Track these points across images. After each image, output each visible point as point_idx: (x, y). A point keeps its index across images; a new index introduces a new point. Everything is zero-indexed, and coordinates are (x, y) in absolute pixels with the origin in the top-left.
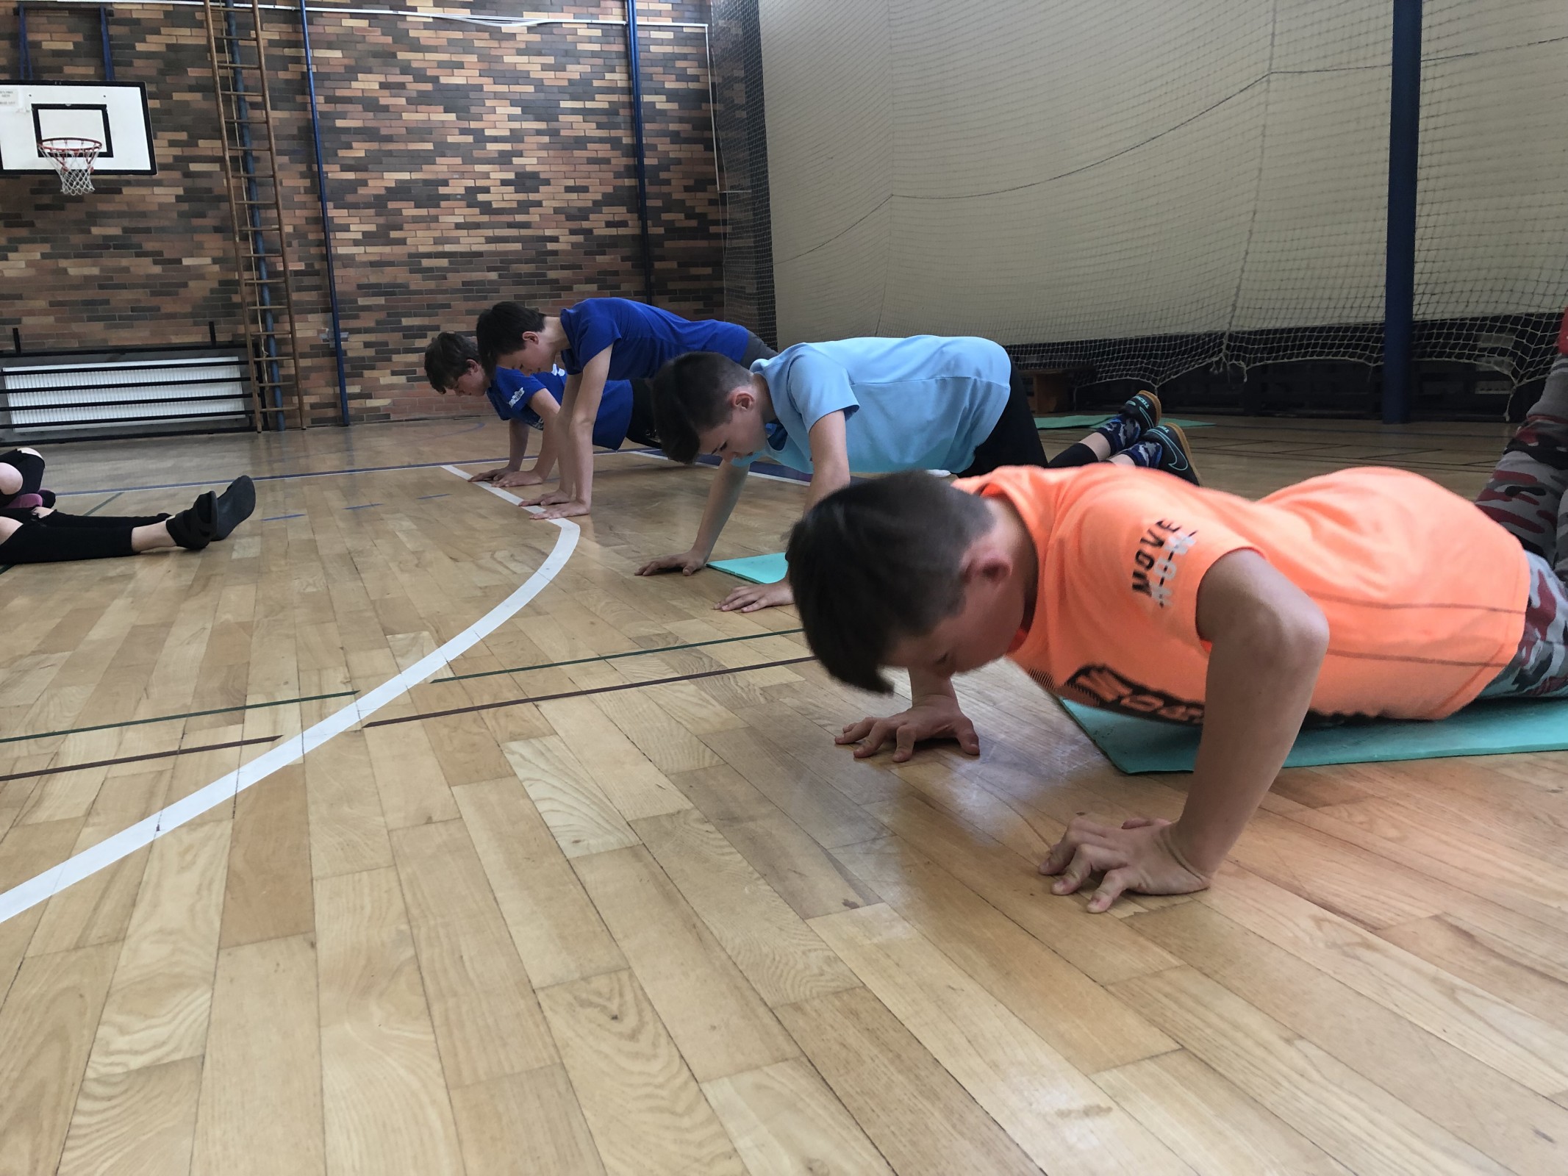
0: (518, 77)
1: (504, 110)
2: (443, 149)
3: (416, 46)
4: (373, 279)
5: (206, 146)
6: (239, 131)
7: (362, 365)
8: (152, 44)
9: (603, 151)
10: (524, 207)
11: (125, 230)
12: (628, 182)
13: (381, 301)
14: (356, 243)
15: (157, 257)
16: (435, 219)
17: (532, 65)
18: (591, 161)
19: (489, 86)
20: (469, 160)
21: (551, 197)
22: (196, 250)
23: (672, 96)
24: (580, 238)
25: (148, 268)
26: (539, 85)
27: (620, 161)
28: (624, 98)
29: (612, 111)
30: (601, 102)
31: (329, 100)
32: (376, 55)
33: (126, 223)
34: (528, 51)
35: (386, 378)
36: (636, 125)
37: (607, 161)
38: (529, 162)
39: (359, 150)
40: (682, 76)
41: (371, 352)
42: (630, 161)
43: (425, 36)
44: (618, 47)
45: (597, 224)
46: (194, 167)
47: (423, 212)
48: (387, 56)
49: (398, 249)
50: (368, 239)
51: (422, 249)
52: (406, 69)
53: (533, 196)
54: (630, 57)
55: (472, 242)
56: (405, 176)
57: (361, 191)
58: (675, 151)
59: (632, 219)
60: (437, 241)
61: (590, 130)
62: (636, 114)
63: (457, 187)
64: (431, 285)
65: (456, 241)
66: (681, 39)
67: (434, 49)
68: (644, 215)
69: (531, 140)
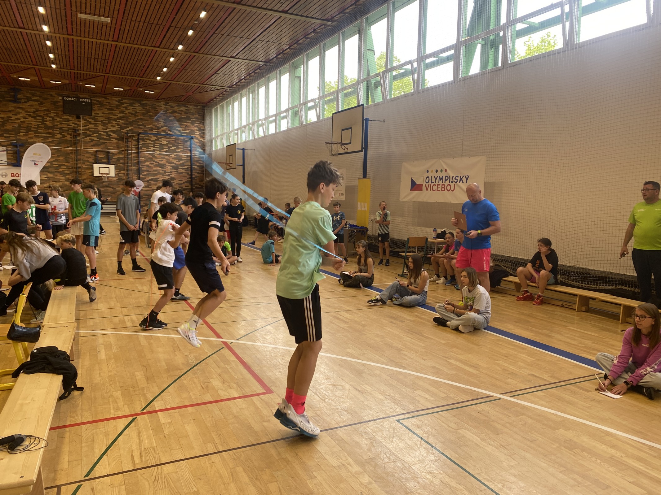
0: (173, 163)
1: (169, 168)
3: (156, 158)
4: (146, 193)
5: (122, 172)
6: (127, 170)
7: (143, 206)
8: (116, 157)
9: (186, 174)
12: (190, 180)
13: (147, 196)
15: (113, 188)
16: (157, 184)
17: (175, 161)
18: (183, 176)
19: (167, 164)
20: (163, 175)
22: (119, 187)
23: (198, 166)
25: (111, 190)
26: (175, 164)
27: (188, 176)
28: (190, 166)
29: (187, 168)
30: (186, 167)
31: (142, 165)
32: (149, 159)
33: (109, 183)
34: (174, 159)
36: (191, 171)
37: (186, 176)
38: (173, 176)
39: (145, 173)
40: (200, 163)
41: (144, 204)
42: (190, 176)
43: (158, 156)
44: (189, 159)
45: (184, 186)
46: (120, 175)
48: (151, 159)
49: (150, 188)
52: (154, 161)
54: (191, 160)
58: (197, 175)
59: (190, 185)
61: (184, 171)
62: (192, 169)
63: (161, 179)
66: (200, 157)
67: (159, 158)
68: (192, 185)
69: (174, 173)
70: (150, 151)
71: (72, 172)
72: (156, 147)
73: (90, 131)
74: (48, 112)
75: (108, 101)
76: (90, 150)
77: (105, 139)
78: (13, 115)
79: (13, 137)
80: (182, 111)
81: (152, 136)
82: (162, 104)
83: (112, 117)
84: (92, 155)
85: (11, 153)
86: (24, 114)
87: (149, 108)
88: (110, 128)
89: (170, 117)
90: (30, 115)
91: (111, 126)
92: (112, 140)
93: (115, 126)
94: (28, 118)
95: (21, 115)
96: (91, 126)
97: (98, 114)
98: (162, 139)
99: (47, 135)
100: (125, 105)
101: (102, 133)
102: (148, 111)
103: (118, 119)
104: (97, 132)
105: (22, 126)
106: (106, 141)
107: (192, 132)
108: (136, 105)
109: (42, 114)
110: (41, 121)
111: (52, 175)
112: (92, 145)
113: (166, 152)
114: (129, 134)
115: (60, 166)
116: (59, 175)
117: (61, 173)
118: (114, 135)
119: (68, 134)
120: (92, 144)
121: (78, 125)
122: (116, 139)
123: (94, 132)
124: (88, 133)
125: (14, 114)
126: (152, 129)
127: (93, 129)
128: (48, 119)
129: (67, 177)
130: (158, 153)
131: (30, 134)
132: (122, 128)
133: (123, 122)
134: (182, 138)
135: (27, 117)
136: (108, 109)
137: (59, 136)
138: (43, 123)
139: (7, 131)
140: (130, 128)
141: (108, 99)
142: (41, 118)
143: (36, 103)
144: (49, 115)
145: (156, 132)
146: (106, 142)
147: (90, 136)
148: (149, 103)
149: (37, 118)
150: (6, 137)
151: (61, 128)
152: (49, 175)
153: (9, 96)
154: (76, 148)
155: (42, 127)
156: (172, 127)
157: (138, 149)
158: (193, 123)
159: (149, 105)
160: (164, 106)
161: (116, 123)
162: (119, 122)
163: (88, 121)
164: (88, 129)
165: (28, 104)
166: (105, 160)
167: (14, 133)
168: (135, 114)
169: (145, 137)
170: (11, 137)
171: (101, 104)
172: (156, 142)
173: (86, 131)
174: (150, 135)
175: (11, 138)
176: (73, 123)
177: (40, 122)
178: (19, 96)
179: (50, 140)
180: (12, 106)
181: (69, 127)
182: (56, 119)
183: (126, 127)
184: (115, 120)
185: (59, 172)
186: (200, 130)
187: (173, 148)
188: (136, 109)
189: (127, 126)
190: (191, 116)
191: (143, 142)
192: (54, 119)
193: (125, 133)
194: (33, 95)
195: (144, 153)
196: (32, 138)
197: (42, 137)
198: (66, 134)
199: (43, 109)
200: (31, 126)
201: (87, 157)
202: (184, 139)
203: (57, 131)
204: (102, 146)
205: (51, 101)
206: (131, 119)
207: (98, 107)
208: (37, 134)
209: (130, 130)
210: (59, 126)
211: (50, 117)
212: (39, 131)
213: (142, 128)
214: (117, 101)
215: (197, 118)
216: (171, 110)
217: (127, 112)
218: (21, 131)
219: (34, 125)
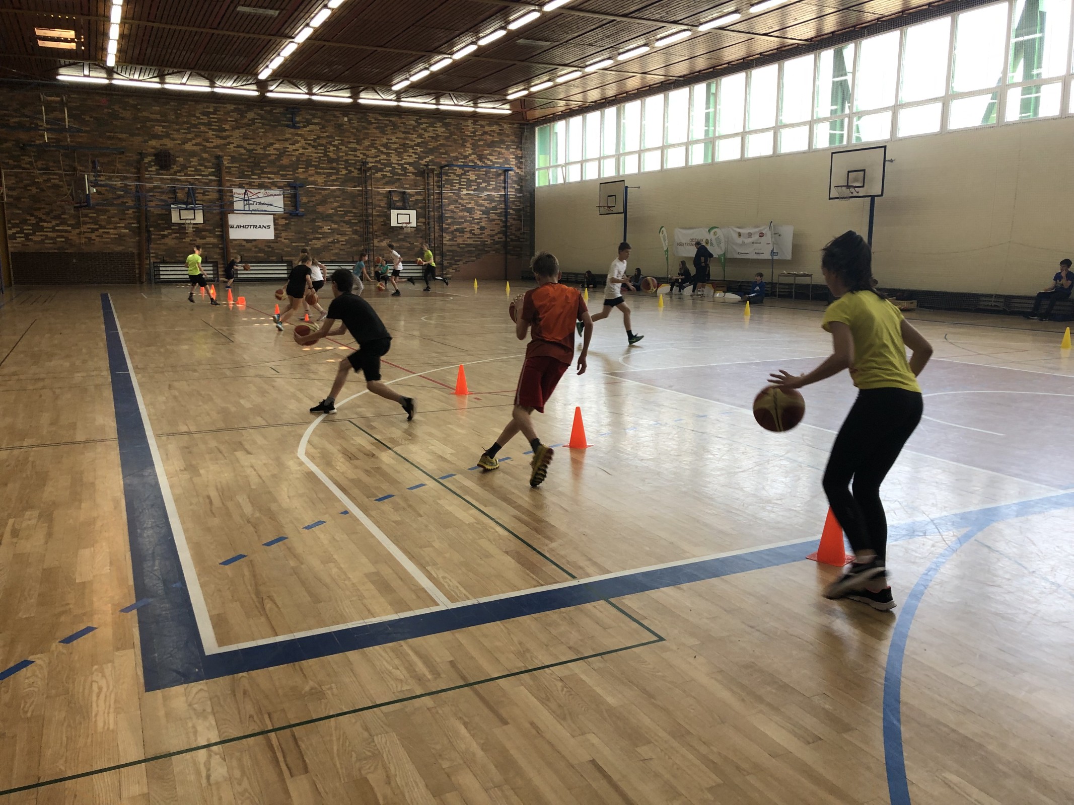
0: (483, 205)
1: (479, 213)
2: (466, 221)
3: (462, 199)
5: (423, 220)
8: (414, 199)
9: (499, 222)
10: (481, 234)
11: (405, 237)
12: (504, 229)
13: (451, 253)
14: (447, 241)
16: (463, 236)
17: (485, 203)
18: (496, 224)
19: (476, 208)
20: (471, 223)
21: (487, 232)
24: (492, 241)
26: (486, 207)
27: (502, 224)
28: (503, 210)
29: (501, 213)
30: (499, 211)
31: (445, 210)
32: (454, 201)
33: (409, 235)
34: (484, 200)
35: (451, 271)
36: (506, 216)
37: (499, 224)
38: (483, 224)
39: (449, 221)
41: (448, 265)
42: (504, 224)
43: (464, 197)
44: (503, 199)
45: (496, 238)
47: (461, 234)
48: (456, 201)
49: (455, 242)
50: (450, 240)
51: (461, 243)
52: (460, 204)
53: (483, 232)
54: (505, 201)
55: (470, 241)
56: (458, 227)
57: (449, 230)
58: (513, 222)
59: (504, 237)
60: (463, 241)
61: (496, 217)
62: (506, 214)
63: (468, 229)
64: (461, 250)
65: (467, 241)
66: (516, 197)
67: (466, 200)
68: (506, 236)
69: (484, 219)
70: (455, 190)
71: (360, 222)
72: (462, 183)
73: (382, 164)
74: (330, 139)
75: (404, 121)
76: (381, 190)
77: (400, 175)
78: (290, 144)
79: (290, 175)
80: (494, 131)
81: (458, 169)
82: (469, 122)
83: (408, 144)
84: (384, 197)
85: (288, 197)
86: (303, 142)
87: (454, 128)
88: (406, 159)
89: (480, 140)
90: (309, 144)
91: (408, 156)
92: (409, 176)
93: (412, 156)
94: (308, 149)
95: (300, 144)
96: (383, 157)
97: (391, 140)
98: (470, 173)
99: (331, 171)
100: (424, 126)
101: (397, 166)
102: (452, 134)
103: (416, 145)
104: (390, 165)
105: (301, 159)
106: (401, 177)
107: (507, 161)
108: (438, 125)
109: (324, 142)
110: (323, 151)
111: (336, 226)
112: (384, 183)
113: (475, 190)
114: (430, 167)
115: (346, 213)
116: (344, 224)
117: (347, 223)
118: (411, 169)
119: (355, 169)
120: (384, 181)
121: (367, 156)
122: (413, 173)
123: (386, 165)
124: (380, 166)
125: (291, 142)
126: (457, 159)
127: (386, 161)
128: (332, 148)
129: (355, 228)
130: (465, 192)
131: (311, 170)
132: (420, 158)
133: (422, 150)
134: (495, 170)
135: (307, 146)
136: (404, 133)
137: (344, 172)
138: (325, 155)
139: (283, 168)
140: (430, 158)
141: (404, 118)
142: (323, 148)
143: (317, 127)
144: (333, 143)
145: (462, 162)
146: (401, 179)
147: (381, 170)
148: (453, 122)
149: (319, 148)
150: (282, 175)
151: (346, 161)
152: (333, 226)
153: (285, 119)
154: (366, 187)
155: (325, 160)
156: (483, 155)
157: (440, 187)
158: (507, 148)
159: (454, 125)
160: (471, 125)
161: (413, 151)
162: (417, 149)
163: (379, 150)
164: (379, 162)
165: (308, 129)
166: (400, 204)
167: (291, 170)
168: (436, 138)
169: (448, 170)
170: (288, 174)
171: (394, 125)
172: (463, 177)
173: (376, 164)
174: (455, 168)
175: (288, 176)
176: (361, 153)
177: (321, 153)
178: (297, 119)
179: (334, 177)
180: (289, 133)
181: (356, 158)
182: (341, 149)
183: (425, 157)
184: (412, 147)
185: (345, 222)
186: (517, 158)
187: (484, 185)
188: (437, 131)
189: (427, 155)
190: (506, 139)
191: (447, 178)
192: (338, 148)
193: (425, 165)
194: (314, 116)
195: (448, 193)
196: (313, 176)
197: (324, 174)
198: (352, 169)
199: (326, 134)
200: (311, 160)
201: (378, 200)
202: (496, 172)
203: (342, 165)
204: (397, 185)
205: (335, 124)
206: (432, 145)
207: (391, 129)
208: (319, 170)
209: (430, 161)
210: (344, 158)
211: (334, 146)
212: (321, 165)
213: (445, 158)
214: (414, 120)
215: (513, 141)
216: (480, 130)
217: (426, 135)
218: (300, 166)
219: (316, 158)
